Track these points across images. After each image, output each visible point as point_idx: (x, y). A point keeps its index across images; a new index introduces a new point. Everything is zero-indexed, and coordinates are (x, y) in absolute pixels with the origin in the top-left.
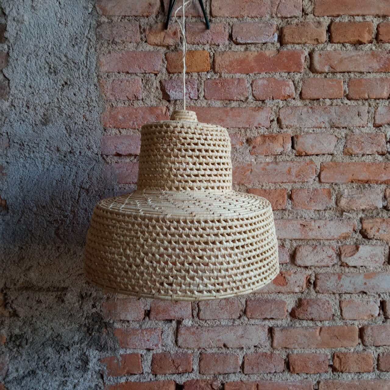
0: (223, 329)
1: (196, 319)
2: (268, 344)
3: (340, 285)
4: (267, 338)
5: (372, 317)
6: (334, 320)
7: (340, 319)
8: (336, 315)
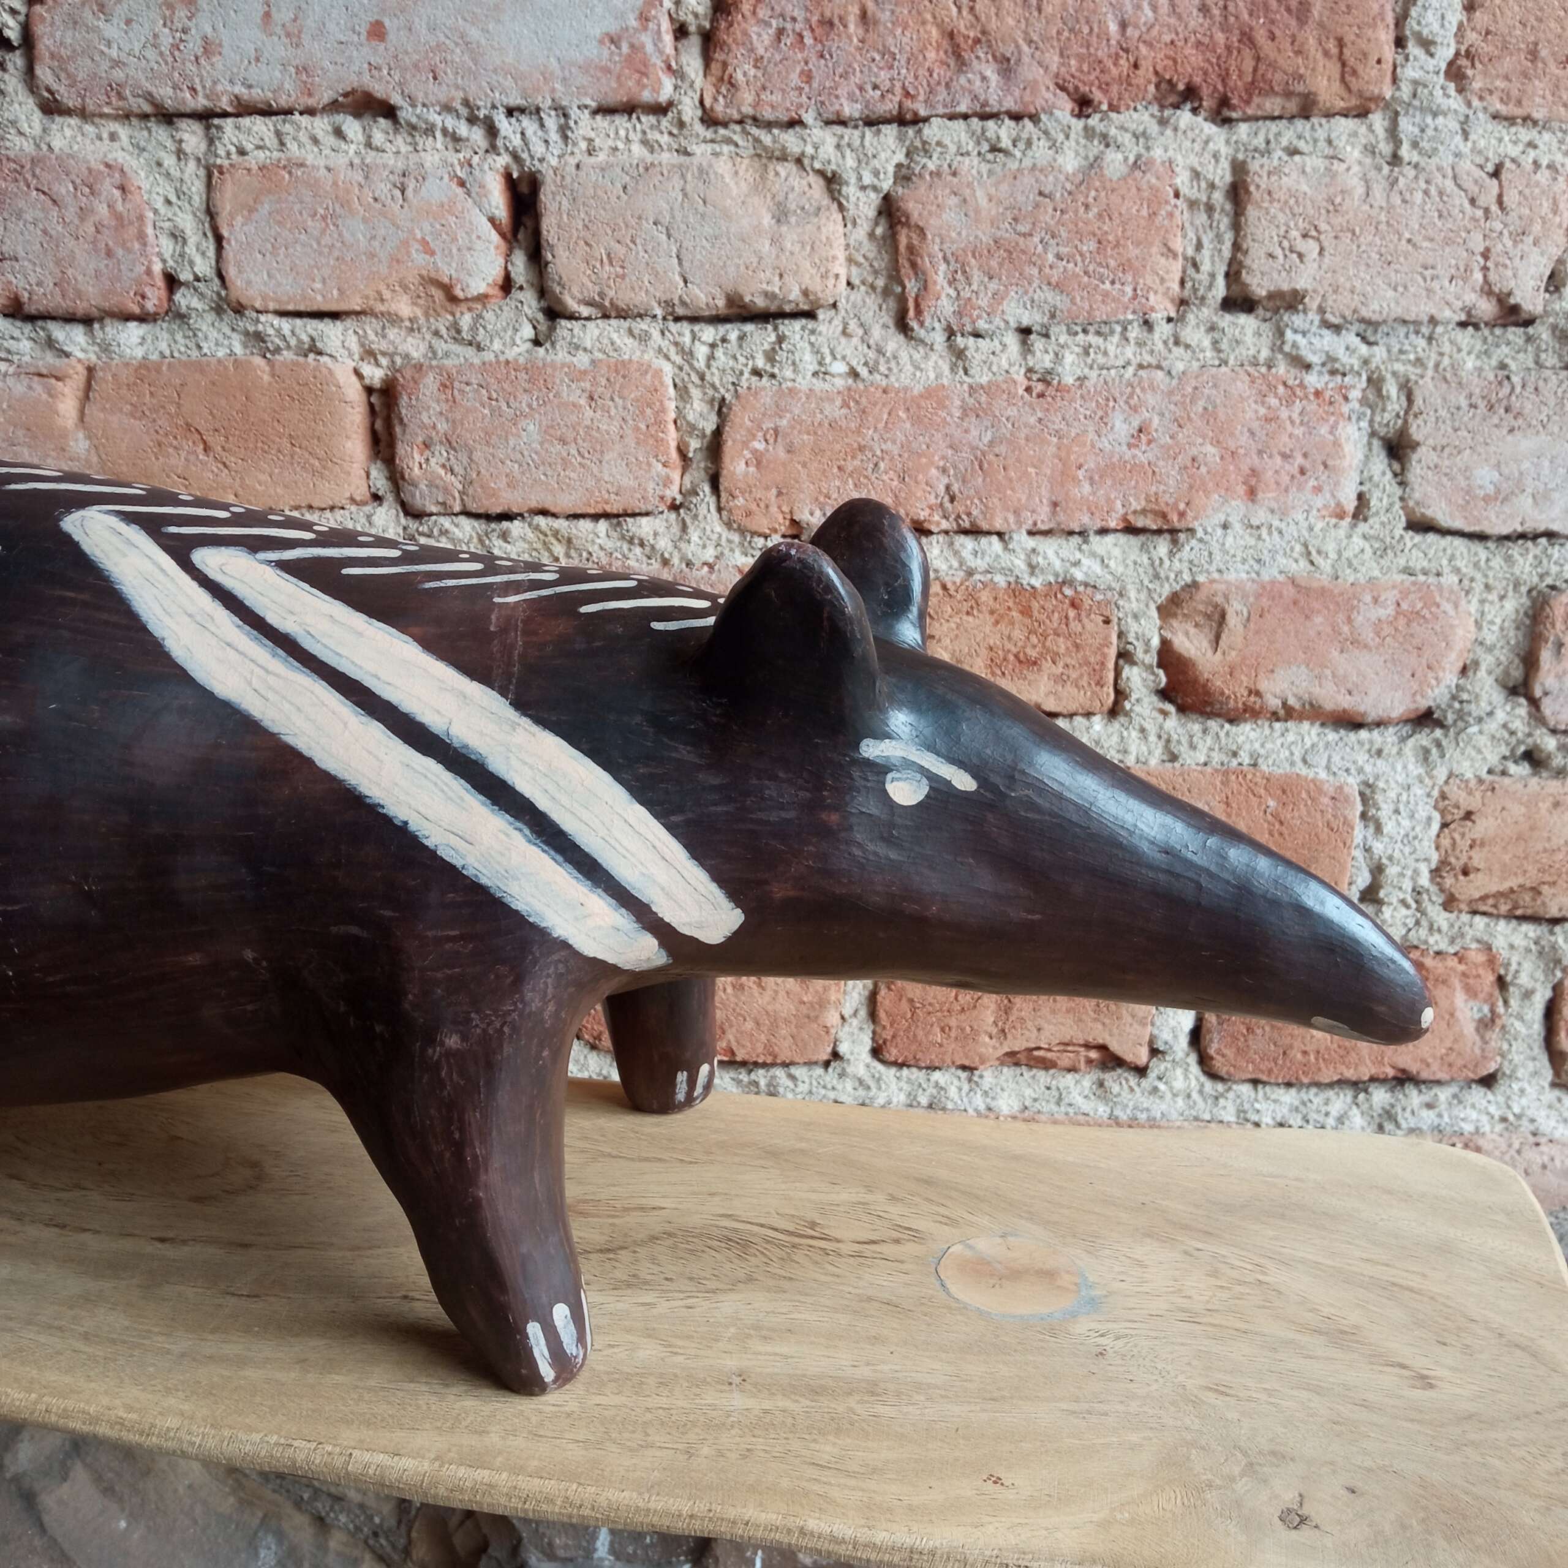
3: (193, 45)
5: (453, 299)
6: (181, 317)
7: (218, 310)
8: (185, 276)
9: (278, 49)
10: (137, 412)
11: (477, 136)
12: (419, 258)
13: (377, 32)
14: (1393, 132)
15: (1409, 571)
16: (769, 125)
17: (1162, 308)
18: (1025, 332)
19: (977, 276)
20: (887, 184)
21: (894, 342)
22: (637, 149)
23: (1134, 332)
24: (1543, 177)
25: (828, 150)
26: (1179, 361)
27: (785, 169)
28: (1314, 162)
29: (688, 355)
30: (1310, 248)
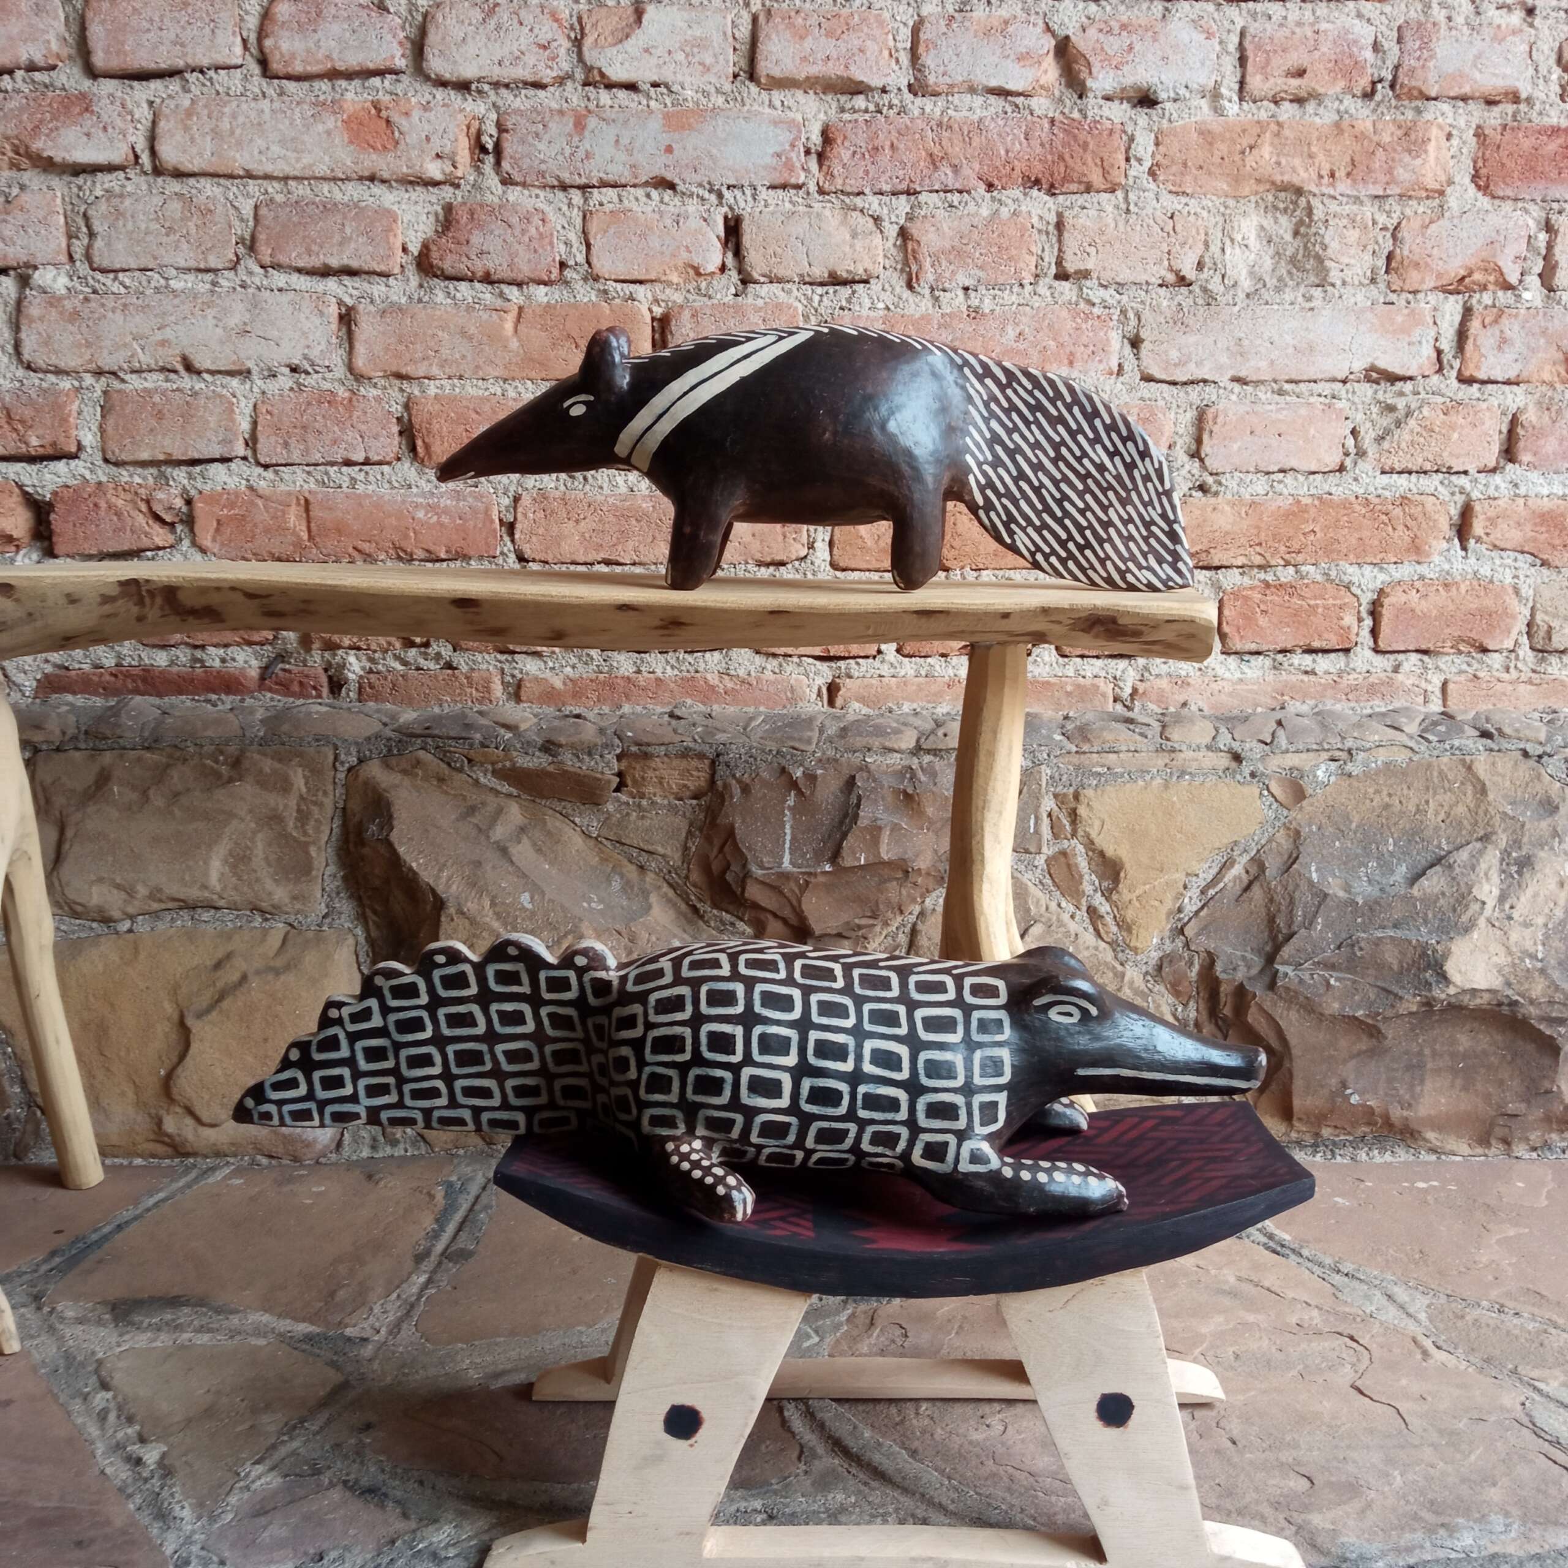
0: (177, 301)
1: (83, 268)
2: (337, 359)
3: (581, 154)
4: (334, 340)
5: (698, 274)
6: (567, 283)
7: (585, 279)
8: (571, 263)
9: (622, 156)
10: (544, 328)
11: (713, 198)
12: (684, 255)
13: (669, 149)
14: (1126, 198)
15: (1142, 399)
16: (848, 194)
17: (1028, 279)
18: (966, 289)
19: (944, 263)
20: (902, 222)
21: (906, 294)
22: (788, 205)
23: (1016, 289)
24: (1192, 218)
25: (875, 206)
26: (1036, 302)
27: (855, 214)
28: (1092, 213)
29: (810, 300)
30: (1092, 250)
